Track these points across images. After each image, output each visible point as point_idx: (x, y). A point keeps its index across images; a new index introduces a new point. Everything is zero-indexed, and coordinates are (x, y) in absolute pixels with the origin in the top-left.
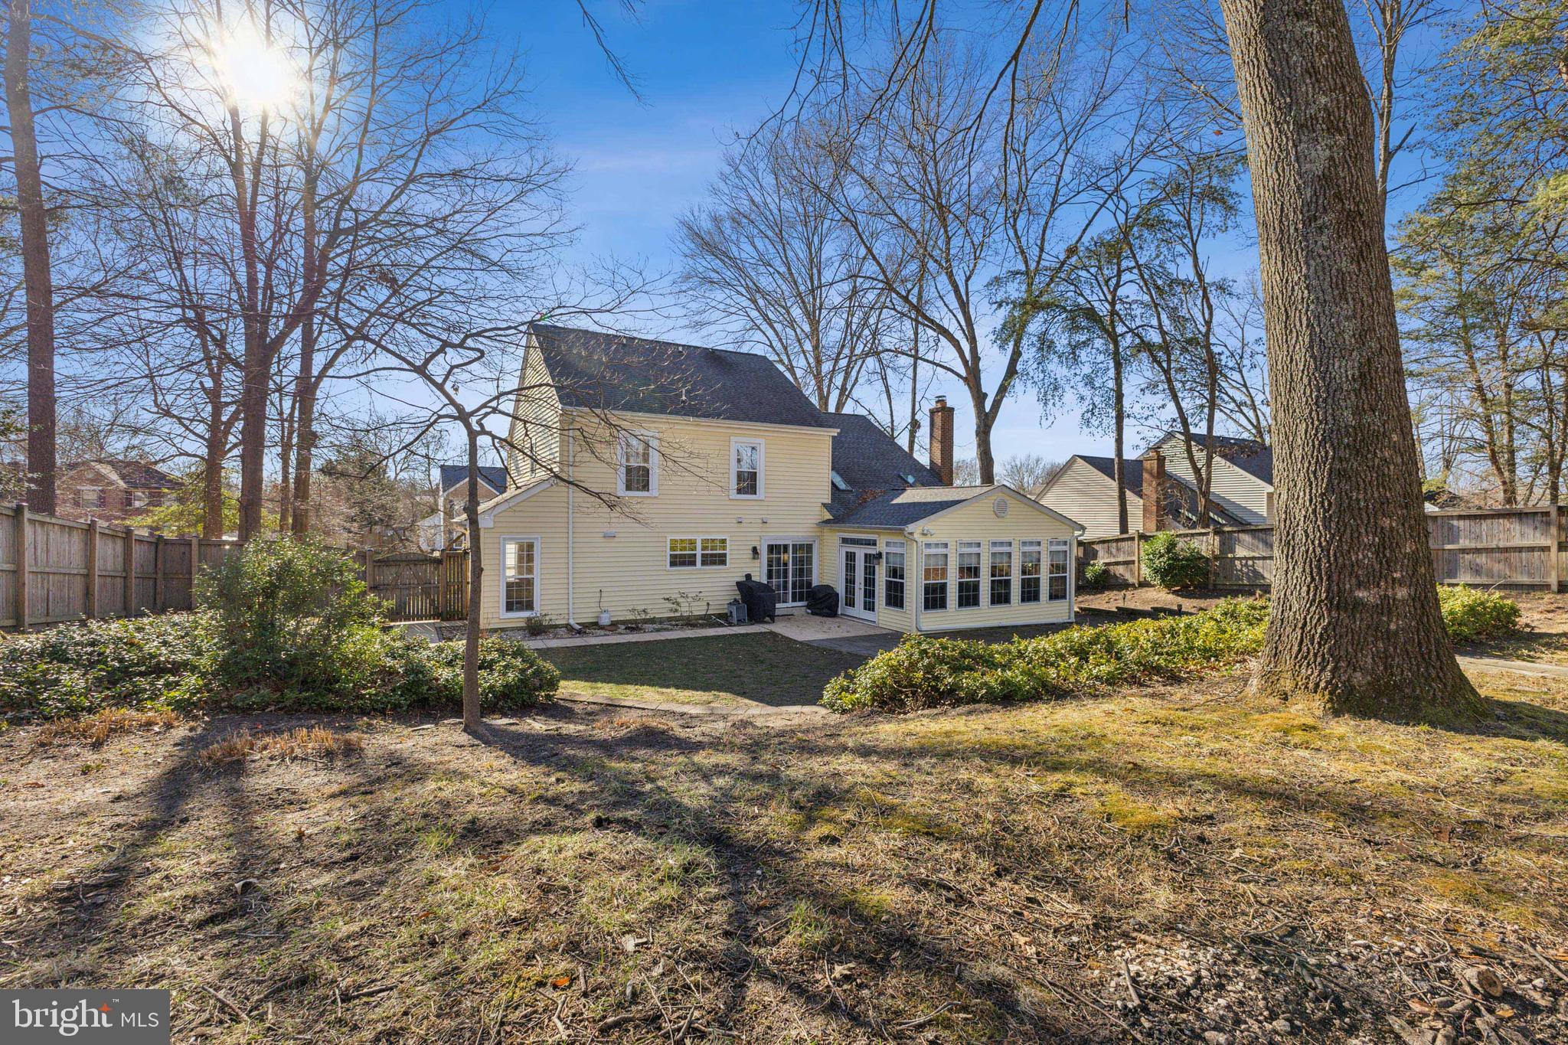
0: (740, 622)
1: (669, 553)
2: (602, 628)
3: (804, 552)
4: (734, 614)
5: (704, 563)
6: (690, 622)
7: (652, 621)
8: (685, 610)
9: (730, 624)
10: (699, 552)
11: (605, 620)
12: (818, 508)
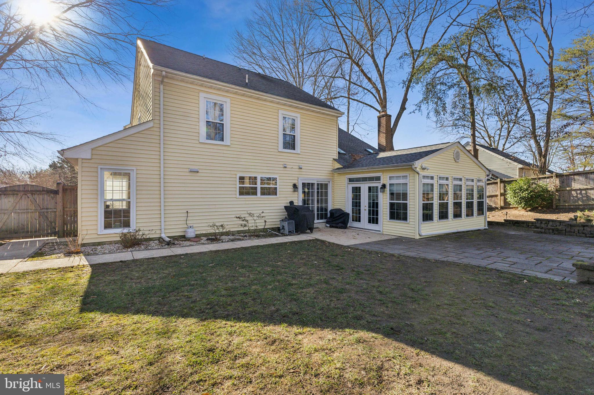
0: (290, 233)
1: (238, 185)
2: (189, 239)
3: (323, 188)
4: (286, 228)
5: (263, 194)
6: (256, 234)
7: (227, 234)
8: (251, 225)
9: (284, 235)
10: (259, 186)
11: (191, 234)
12: (331, 161)
